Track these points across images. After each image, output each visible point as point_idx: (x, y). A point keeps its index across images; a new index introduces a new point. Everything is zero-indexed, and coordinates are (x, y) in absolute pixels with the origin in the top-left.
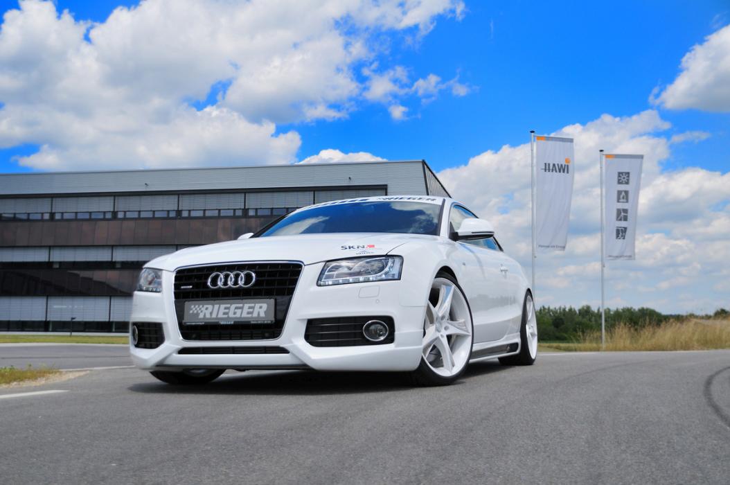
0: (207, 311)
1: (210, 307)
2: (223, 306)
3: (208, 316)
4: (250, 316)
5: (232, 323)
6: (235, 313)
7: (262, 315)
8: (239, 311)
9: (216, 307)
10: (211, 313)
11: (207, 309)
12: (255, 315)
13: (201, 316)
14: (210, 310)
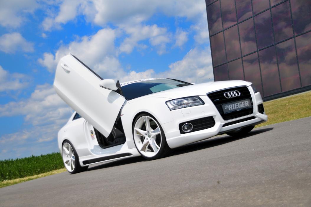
0: (231, 107)
1: (231, 105)
2: (235, 104)
3: (232, 109)
4: (245, 106)
5: (241, 110)
6: (240, 106)
7: (248, 105)
8: (241, 105)
9: (233, 105)
10: (232, 108)
11: (230, 106)
12: (246, 106)
13: (229, 109)
14: (232, 106)
